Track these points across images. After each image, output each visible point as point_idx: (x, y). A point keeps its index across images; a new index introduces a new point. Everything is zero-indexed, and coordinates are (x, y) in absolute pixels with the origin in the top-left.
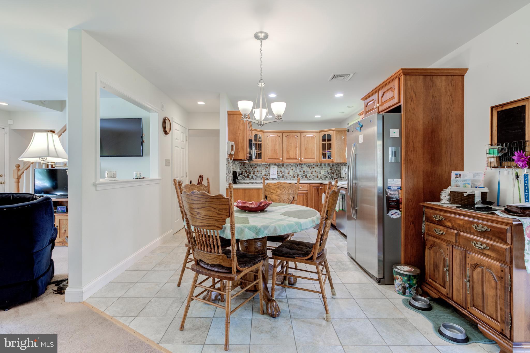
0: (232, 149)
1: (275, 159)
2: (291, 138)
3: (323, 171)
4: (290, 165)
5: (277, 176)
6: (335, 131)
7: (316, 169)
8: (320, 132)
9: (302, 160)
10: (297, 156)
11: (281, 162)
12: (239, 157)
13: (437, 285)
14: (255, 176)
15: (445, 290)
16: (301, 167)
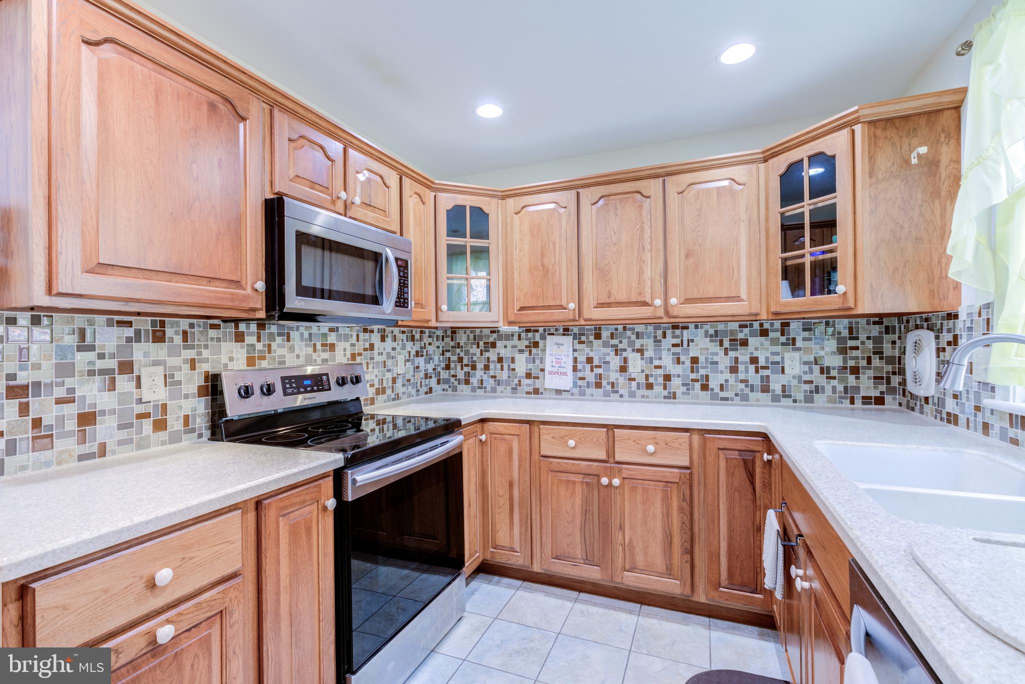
1: (549, 307)
2: (616, 208)
3: (793, 359)
4: (629, 333)
5: (575, 377)
6: (858, 128)
7: (756, 349)
8: (766, 160)
9: (669, 307)
10: (648, 290)
11: (574, 320)
14: (492, 377)
16: (682, 340)
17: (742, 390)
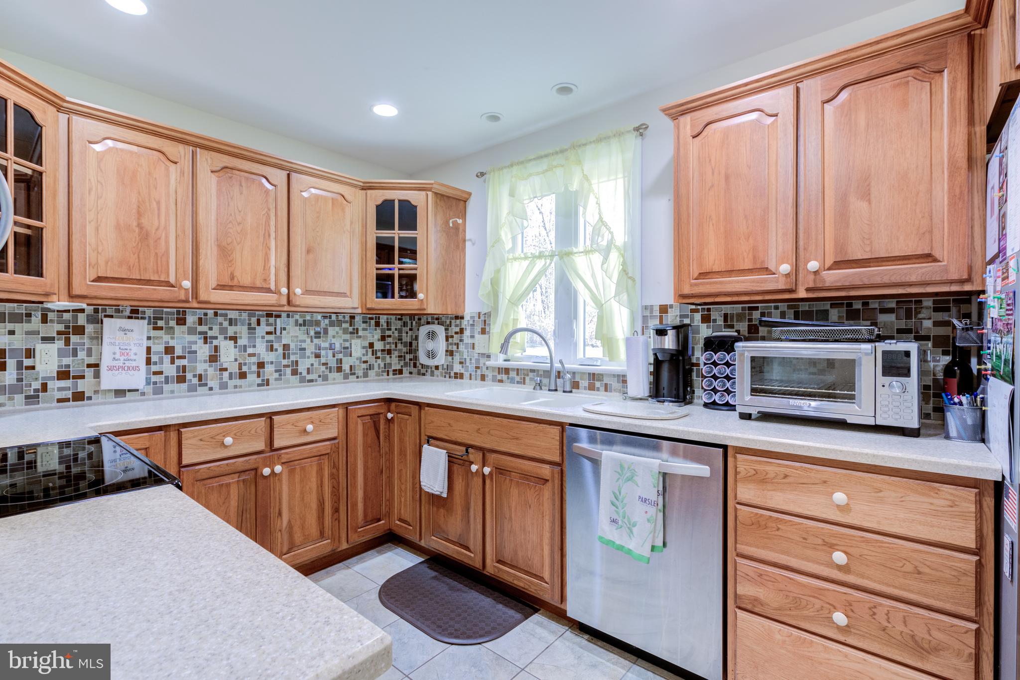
1: (148, 282)
2: (241, 185)
3: (356, 345)
4: (220, 319)
5: (148, 372)
6: (430, 193)
7: (334, 337)
8: (364, 189)
9: (292, 295)
10: (271, 277)
11: (187, 301)
16: (275, 328)
17: (323, 372)
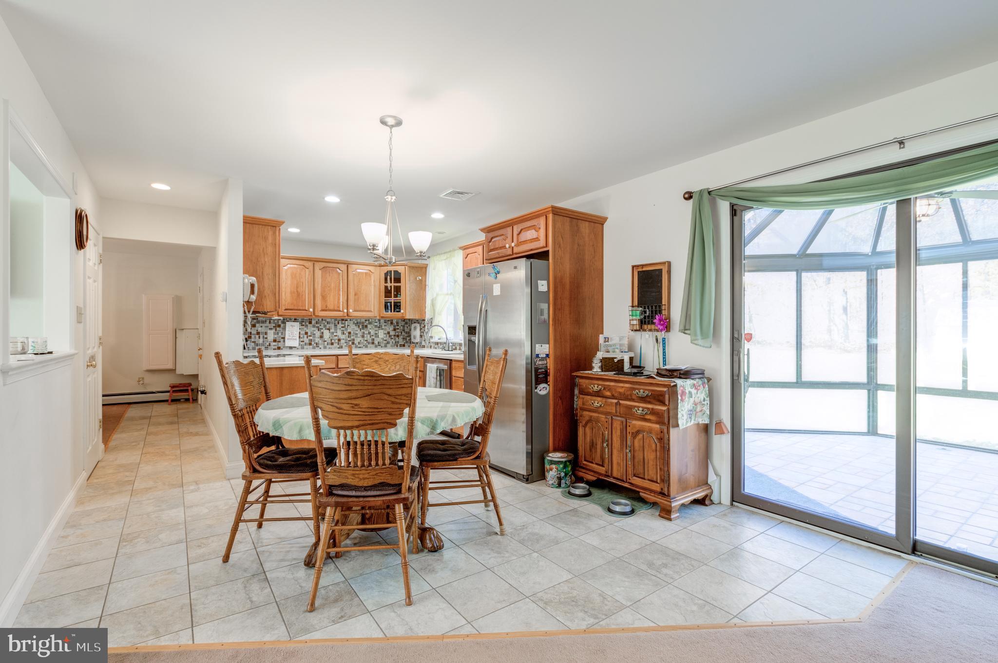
0: (252, 292)
1: (300, 310)
2: (329, 272)
3: (381, 332)
4: (324, 322)
5: (299, 341)
6: (407, 267)
7: (370, 329)
8: (379, 266)
9: (348, 312)
10: (341, 306)
11: (311, 316)
12: (265, 307)
13: (594, 465)
14: (253, 342)
15: (604, 469)
16: (345, 325)
17: (366, 343)
